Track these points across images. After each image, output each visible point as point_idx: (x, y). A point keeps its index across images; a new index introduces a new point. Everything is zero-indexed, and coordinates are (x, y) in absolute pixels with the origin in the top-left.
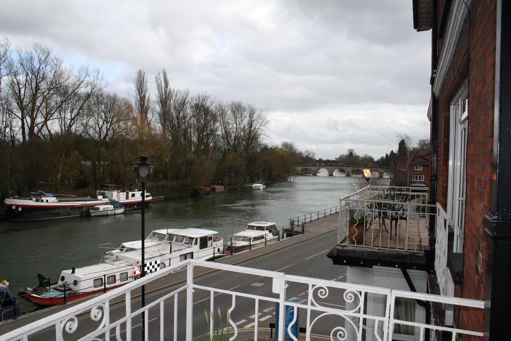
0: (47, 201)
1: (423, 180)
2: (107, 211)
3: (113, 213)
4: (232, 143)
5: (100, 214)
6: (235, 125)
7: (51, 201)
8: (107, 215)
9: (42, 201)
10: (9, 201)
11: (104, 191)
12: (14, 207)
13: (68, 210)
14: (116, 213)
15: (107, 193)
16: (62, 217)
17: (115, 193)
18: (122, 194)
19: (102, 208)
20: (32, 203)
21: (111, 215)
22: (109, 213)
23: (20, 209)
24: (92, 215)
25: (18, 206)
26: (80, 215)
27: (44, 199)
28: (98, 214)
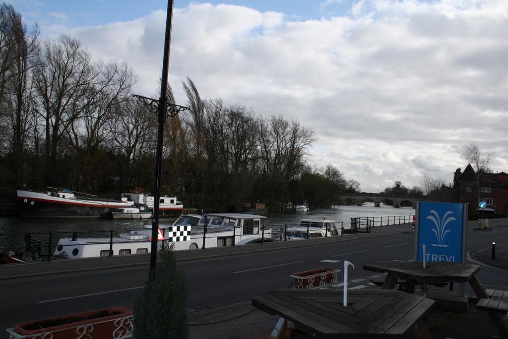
0: (64, 197)
1: (492, 204)
2: (132, 213)
3: (139, 217)
4: (272, 161)
5: (124, 217)
6: (276, 143)
7: (68, 197)
8: (132, 219)
9: (58, 196)
10: (21, 194)
11: (129, 194)
12: (26, 201)
13: (87, 209)
14: (143, 217)
15: (133, 196)
16: (79, 217)
17: (141, 197)
18: (149, 198)
19: (126, 210)
20: (46, 197)
21: (135, 219)
22: (134, 216)
23: (32, 203)
24: (114, 217)
25: (30, 200)
26: (100, 217)
27: (61, 194)
28: (121, 216)
